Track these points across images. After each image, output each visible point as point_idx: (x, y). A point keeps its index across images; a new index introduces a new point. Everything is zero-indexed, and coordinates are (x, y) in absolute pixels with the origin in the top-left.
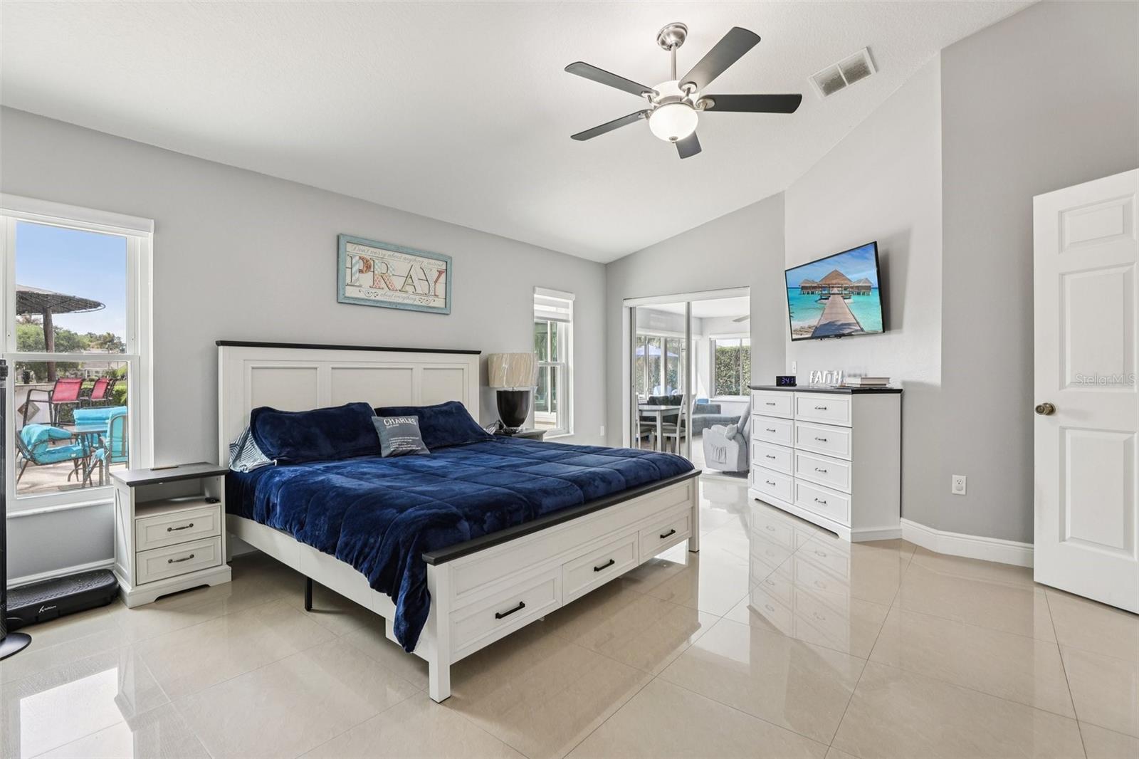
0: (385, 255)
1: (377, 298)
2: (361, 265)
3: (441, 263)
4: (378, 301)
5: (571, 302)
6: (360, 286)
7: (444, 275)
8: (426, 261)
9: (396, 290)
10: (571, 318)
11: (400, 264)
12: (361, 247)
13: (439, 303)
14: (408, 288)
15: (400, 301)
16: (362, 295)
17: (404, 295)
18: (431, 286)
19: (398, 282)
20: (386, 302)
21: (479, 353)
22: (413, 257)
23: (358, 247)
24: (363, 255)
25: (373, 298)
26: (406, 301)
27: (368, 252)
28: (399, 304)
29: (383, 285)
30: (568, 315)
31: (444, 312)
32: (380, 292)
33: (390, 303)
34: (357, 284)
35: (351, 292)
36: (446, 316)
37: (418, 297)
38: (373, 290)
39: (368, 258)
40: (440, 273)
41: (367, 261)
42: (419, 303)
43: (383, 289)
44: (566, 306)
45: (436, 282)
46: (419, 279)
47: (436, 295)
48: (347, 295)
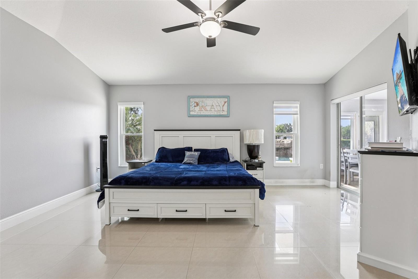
0: (203, 100)
1: (201, 114)
2: (195, 105)
3: (225, 99)
4: (201, 115)
5: (298, 105)
6: (195, 111)
7: (226, 103)
8: (219, 99)
9: (208, 111)
10: (299, 113)
11: (209, 102)
12: (195, 99)
13: (225, 113)
14: (212, 109)
15: (209, 114)
16: (196, 114)
17: (211, 112)
18: (221, 108)
19: (208, 108)
20: (203, 115)
21: (239, 130)
22: (213, 99)
23: (194, 99)
24: (196, 101)
25: (199, 114)
26: (211, 114)
27: (197, 100)
28: (208, 115)
29: (203, 109)
30: (297, 111)
31: (227, 116)
32: (202, 112)
33: (205, 115)
34: (194, 110)
35: (192, 113)
36: (228, 118)
37: (216, 112)
38: (200, 112)
39: (198, 102)
40: (225, 102)
41: (197, 103)
42: (217, 114)
43: (203, 111)
44: (297, 107)
45: (223, 106)
46: (216, 106)
47: (223, 111)
48: (191, 114)
